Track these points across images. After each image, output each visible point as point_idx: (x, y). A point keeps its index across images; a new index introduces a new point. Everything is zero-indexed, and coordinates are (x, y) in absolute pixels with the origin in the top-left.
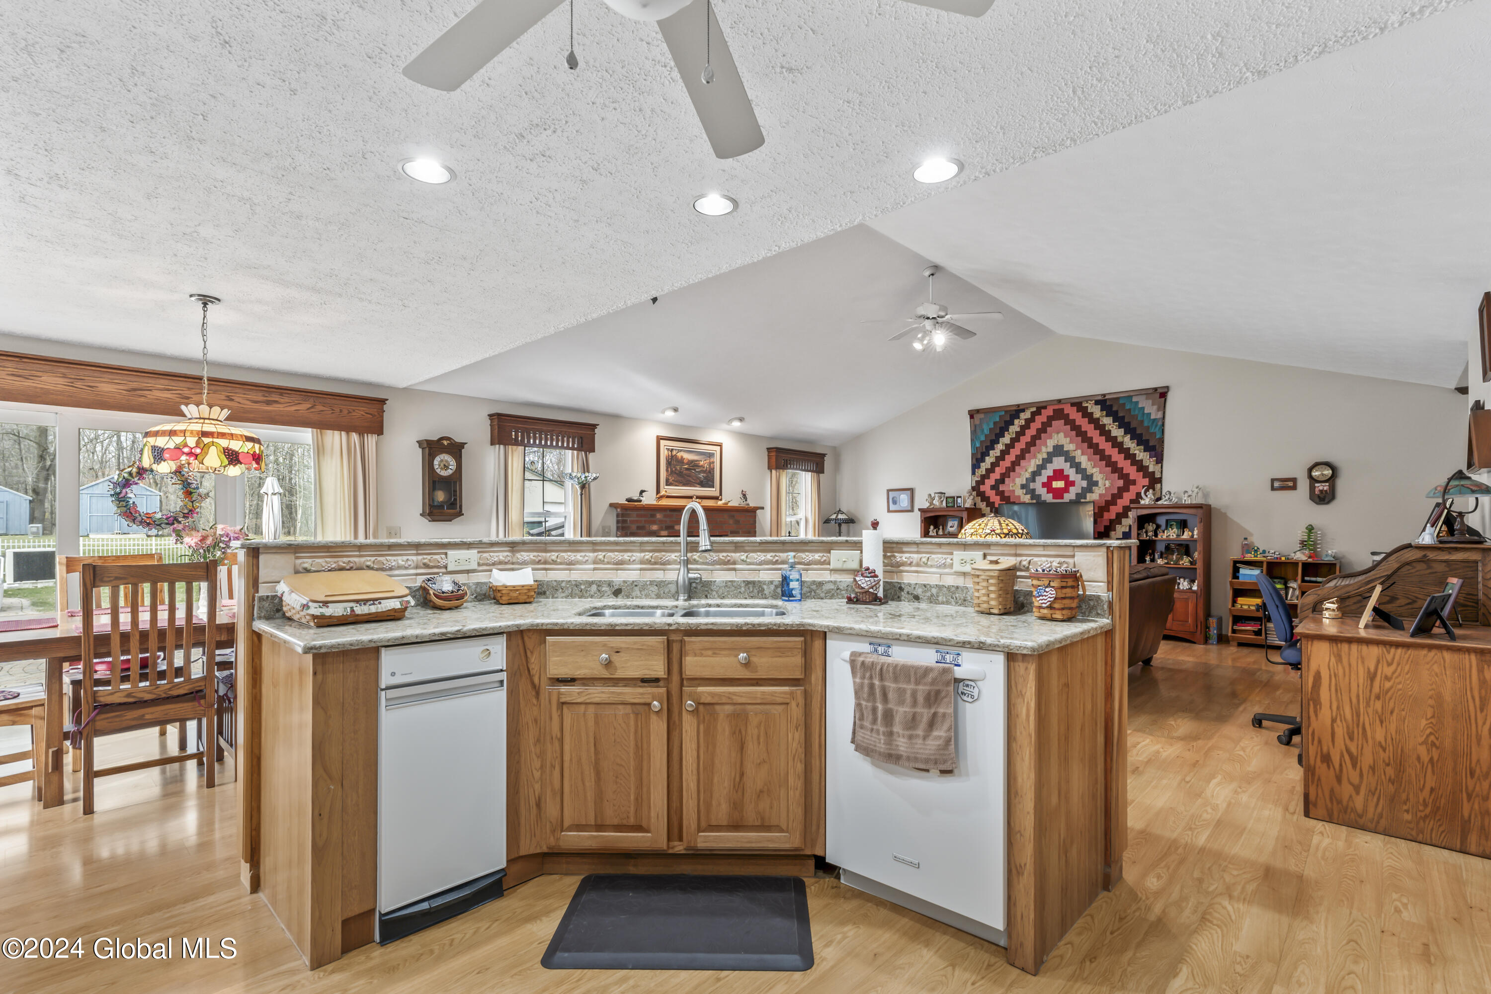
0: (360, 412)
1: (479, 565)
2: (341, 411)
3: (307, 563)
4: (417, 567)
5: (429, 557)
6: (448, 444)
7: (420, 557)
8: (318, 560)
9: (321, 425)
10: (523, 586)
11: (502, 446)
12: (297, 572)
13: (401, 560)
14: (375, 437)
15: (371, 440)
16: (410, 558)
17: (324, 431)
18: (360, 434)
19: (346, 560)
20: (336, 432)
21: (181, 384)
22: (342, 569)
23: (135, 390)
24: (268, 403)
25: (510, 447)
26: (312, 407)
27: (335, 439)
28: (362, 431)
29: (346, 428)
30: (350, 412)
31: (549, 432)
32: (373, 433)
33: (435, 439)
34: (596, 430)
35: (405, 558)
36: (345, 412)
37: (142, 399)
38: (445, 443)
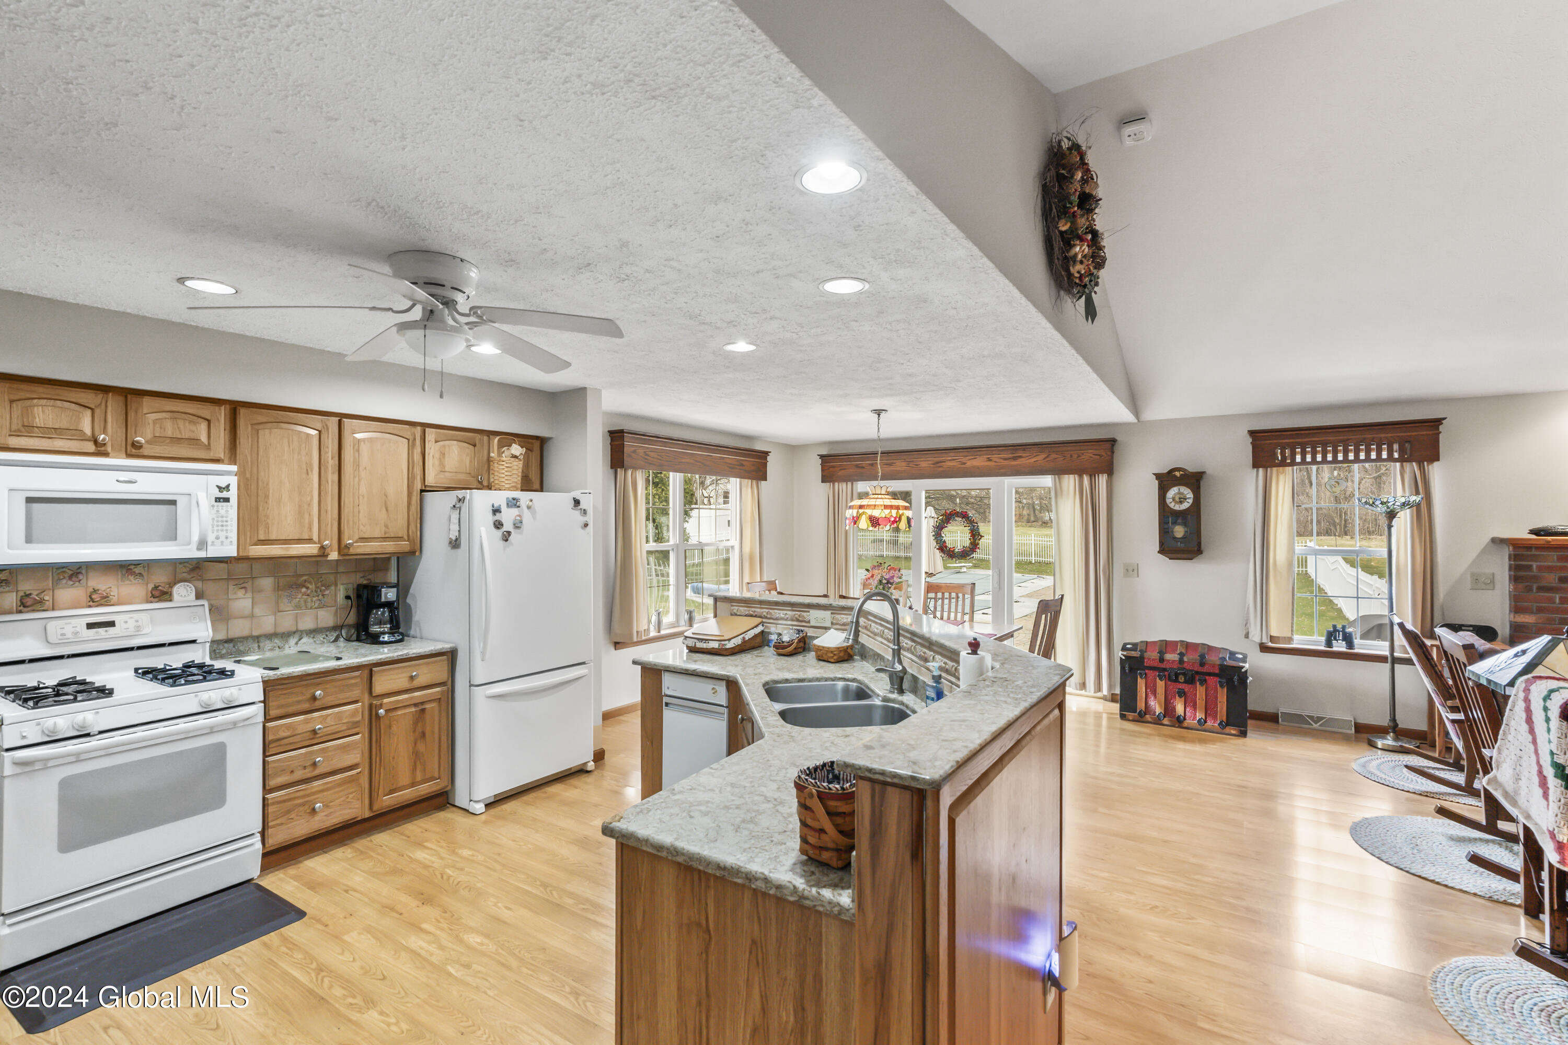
0: (1089, 455)
1: (832, 623)
2: (1071, 456)
3: (735, 609)
4: (792, 620)
5: (799, 613)
6: (1181, 475)
7: (794, 613)
8: (741, 608)
9: (1059, 471)
10: (823, 647)
11: (1261, 470)
12: (732, 615)
13: (781, 614)
14: (1105, 476)
15: (1102, 480)
16: (788, 612)
17: (1062, 476)
18: (1091, 476)
19: (753, 609)
20: (1071, 476)
21: (961, 454)
22: (751, 616)
23: (938, 463)
24: (1015, 458)
25: (1275, 469)
26: (1047, 457)
27: (1070, 481)
28: (1093, 473)
29: (1079, 471)
30: (1079, 456)
31: (1340, 441)
32: (1103, 473)
33: (1166, 471)
34: (1441, 428)
35: (785, 612)
36: (1075, 456)
37: (941, 469)
38: (1178, 474)
